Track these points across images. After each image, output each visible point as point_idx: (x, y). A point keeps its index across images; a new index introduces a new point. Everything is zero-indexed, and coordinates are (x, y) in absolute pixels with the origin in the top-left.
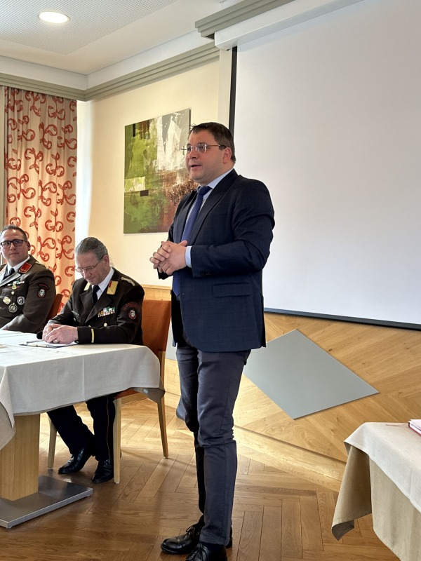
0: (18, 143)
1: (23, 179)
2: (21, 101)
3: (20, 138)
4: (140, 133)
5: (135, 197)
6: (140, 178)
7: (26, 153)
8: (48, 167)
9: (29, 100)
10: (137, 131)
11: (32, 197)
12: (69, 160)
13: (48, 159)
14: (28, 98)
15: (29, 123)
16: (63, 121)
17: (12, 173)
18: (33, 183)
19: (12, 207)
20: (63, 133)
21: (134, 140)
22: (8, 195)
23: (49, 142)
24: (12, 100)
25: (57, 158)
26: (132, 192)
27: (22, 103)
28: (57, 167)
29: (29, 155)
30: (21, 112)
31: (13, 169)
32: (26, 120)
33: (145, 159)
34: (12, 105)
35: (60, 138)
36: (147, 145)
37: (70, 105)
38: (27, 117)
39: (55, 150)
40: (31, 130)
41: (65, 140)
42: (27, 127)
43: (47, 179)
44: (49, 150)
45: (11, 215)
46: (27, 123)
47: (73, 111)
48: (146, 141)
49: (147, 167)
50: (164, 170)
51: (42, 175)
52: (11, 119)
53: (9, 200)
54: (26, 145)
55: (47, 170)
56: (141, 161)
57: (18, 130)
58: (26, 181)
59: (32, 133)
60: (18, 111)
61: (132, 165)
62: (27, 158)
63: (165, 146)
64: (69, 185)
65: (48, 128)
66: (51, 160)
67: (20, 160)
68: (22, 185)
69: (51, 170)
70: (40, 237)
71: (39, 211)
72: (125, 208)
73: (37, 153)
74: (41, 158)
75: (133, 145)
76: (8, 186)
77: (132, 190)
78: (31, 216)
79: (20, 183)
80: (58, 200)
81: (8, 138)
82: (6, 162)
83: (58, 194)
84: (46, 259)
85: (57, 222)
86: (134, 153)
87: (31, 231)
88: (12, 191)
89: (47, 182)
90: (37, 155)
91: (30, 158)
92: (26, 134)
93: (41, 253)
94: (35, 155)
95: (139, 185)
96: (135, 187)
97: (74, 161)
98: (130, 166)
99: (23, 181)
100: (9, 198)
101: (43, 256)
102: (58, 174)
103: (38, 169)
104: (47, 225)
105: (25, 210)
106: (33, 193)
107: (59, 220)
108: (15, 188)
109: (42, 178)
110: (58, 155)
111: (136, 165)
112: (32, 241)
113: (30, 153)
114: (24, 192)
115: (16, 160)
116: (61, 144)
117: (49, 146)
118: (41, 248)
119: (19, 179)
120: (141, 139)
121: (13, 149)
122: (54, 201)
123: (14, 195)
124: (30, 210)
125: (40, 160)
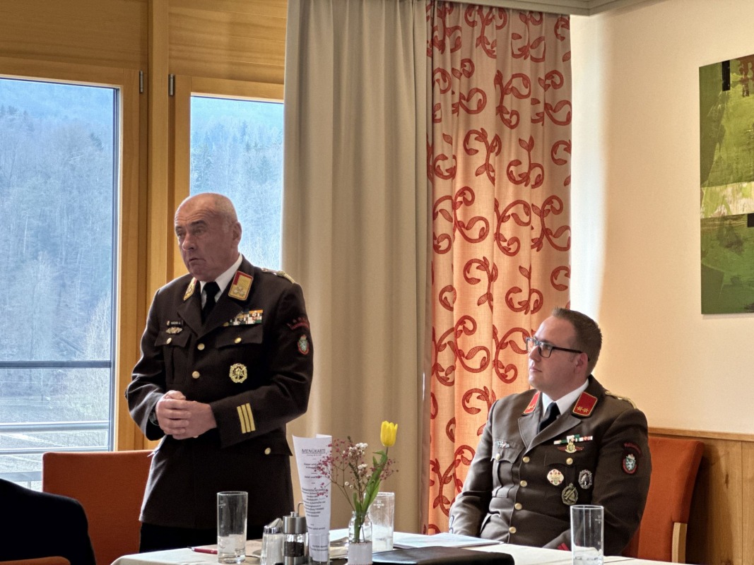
0: (453, 118)
1: (460, 199)
2: (457, 28)
3: (455, 109)
4: (742, 81)
5: (731, 228)
6: (745, 185)
7: (466, 140)
8: (512, 168)
9: (473, 24)
10: (734, 77)
11: (483, 236)
12: (554, 149)
13: (511, 151)
14: (471, 19)
15: (474, 76)
16: (542, 64)
17: (442, 187)
18: (483, 207)
19: (442, 259)
20: (542, 90)
21: (725, 99)
22: (434, 238)
23: (514, 113)
24: (440, 28)
25: (530, 146)
26: (724, 218)
27: (459, 33)
28: (532, 166)
29: (475, 144)
30: (459, 52)
31: (445, 178)
32: (468, 69)
34: (440, 38)
35: (535, 102)
37: (556, 27)
38: (470, 61)
39: (526, 130)
40: (478, 90)
41: (546, 105)
42: (469, 83)
43: (509, 193)
44: (514, 130)
45: (442, 283)
46: (469, 75)
47: (563, 38)
51: (499, 188)
52: (439, 70)
53: (436, 248)
54: (468, 122)
55: (510, 175)
57: (453, 93)
58: (468, 203)
59: (480, 96)
60: (452, 51)
61: (720, 154)
62: (469, 152)
64: (556, 206)
65: (511, 81)
66: (518, 153)
67: (455, 157)
68: (459, 212)
69: (520, 175)
70: (494, 326)
71: (495, 267)
72: (703, 254)
73: (490, 139)
74: (497, 149)
75: (723, 108)
76: (435, 216)
77: (724, 211)
78: (479, 280)
79: (454, 207)
80: (532, 240)
81: (433, 111)
82: (431, 163)
83: (532, 228)
84: (508, 378)
85: (531, 291)
86: (726, 128)
87: (481, 314)
88: (443, 226)
89: (510, 201)
90: (490, 142)
91: (477, 151)
92: (468, 100)
93: (497, 364)
94: (486, 143)
95: (743, 201)
96: (731, 206)
97: (565, 149)
98: (716, 158)
99: (461, 202)
100: (436, 243)
101: (502, 371)
102: (532, 182)
103: (492, 174)
104: (511, 299)
105: (467, 268)
106: (483, 228)
107: (535, 285)
108: (450, 220)
109: (499, 193)
110: (531, 139)
111: (733, 155)
112: (482, 337)
113: (476, 139)
114: (462, 227)
115: (450, 158)
116: (537, 114)
117: (514, 122)
118: (497, 353)
119: (454, 198)
120: (748, 94)
121: (444, 135)
122: (526, 244)
123: (447, 237)
124: (478, 268)
125: (497, 154)
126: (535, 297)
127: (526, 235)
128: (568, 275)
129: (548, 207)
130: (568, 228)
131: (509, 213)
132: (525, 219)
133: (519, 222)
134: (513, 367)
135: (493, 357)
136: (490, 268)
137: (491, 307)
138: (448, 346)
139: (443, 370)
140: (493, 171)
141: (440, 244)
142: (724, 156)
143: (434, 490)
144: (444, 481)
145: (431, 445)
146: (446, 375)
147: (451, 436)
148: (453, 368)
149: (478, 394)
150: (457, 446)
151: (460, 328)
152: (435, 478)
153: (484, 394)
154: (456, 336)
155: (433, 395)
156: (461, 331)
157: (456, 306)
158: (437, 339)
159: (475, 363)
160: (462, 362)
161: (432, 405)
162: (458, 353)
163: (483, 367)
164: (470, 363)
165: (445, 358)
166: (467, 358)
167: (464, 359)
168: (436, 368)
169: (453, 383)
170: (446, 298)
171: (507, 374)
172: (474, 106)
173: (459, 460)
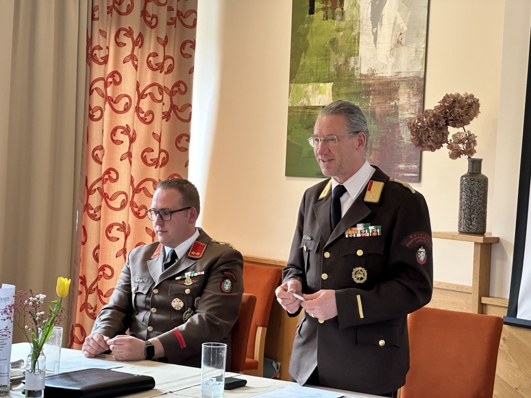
0: (107, 17)
1: (110, 80)
3: (110, 12)
4: (323, 9)
6: (322, 85)
7: (117, 35)
8: (151, 58)
10: (318, 5)
11: (126, 110)
12: (183, 46)
13: (150, 45)
17: (98, 71)
18: (128, 87)
19: (95, 126)
21: (311, 21)
22: (90, 109)
23: (155, 17)
25: (165, 43)
26: (306, 108)
28: (166, 58)
29: (124, 39)
31: (100, 64)
33: (333, 53)
35: (170, 9)
36: (338, 30)
39: (162, 30)
41: (178, 11)
43: (148, 77)
44: (153, 30)
45: (94, 144)
48: (336, 24)
49: (338, 68)
50: (373, 74)
51: (140, 73)
53: (91, 117)
54: (119, 22)
55: (149, 63)
56: (326, 57)
58: (117, 83)
61: (305, 60)
62: (119, 44)
63: (375, 35)
64: (182, 88)
66: (156, 47)
67: (108, 48)
68: (109, 89)
69: (156, 64)
70: (132, 177)
71: (134, 133)
72: (289, 133)
73: (135, 36)
74: (140, 43)
75: (308, 28)
76: (91, 92)
77: (306, 103)
78: (122, 142)
79: (106, 86)
80: (163, 113)
81: (93, 11)
82: (89, 52)
83: (164, 104)
84: (141, 215)
85: (161, 151)
86: (310, 42)
87: (123, 168)
88: (97, 100)
89: (148, 83)
90: (135, 38)
91: (125, 44)
92: (120, 4)
93: (132, 204)
94: (133, 39)
95: (320, 96)
96: (311, 99)
97: (191, 47)
98: (301, 63)
99: (111, 82)
100: (91, 113)
101: (136, 210)
102: (165, 70)
103: (136, 63)
104: (145, 156)
105: (114, 132)
106: (127, 103)
107: (163, 147)
108: (103, 96)
109: (140, 77)
110: (166, 38)
111: (314, 62)
112: (123, 184)
113: (125, 35)
114: (112, 101)
115: (104, 48)
116: (171, 19)
117: (154, 23)
118: (133, 196)
119: (106, 80)
120: (327, 19)
121: (100, 30)
122: (158, 116)
123: (100, 109)
124: (122, 133)
125: (140, 47)
126: (163, 155)
127: (159, 110)
128: (188, 140)
129: (176, 89)
130: (190, 105)
131: (147, 92)
132: (159, 97)
133: (154, 99)
134: (144, 207)
135: (130, 199)
136: (131, 133)
137: (131, 163)
138: (97, 190)
139: (93, 209)
140: (137, 60)
141: (94, 114)
142: (308, 63)
143: (81, 298)
144: (89, 292)
145: (81, 264)
146: (95, 212)
147: (97, 259)
148: (100, 207)
149: (118, 227)
150: (100, 265)
151: (107, 176)
152: (82, 289)
153: (123, 227)
154: (103, 183)
155: (84, 227)
156: (107, 179)
157: (104, 161)
158: (89, 185)
159: (116, 203)
160: (107, 202)
161: (83, 234)
162: (105, 196)
163: (123, 207)
164: (112, 203)
165: (95, 200)
166: (110, 200)
167: (108, 200)
168: (87, 207)
169: (99, 219)
170: (97, 155)
171: (140, 212)
172: (124, 10)
173: (101, 276)
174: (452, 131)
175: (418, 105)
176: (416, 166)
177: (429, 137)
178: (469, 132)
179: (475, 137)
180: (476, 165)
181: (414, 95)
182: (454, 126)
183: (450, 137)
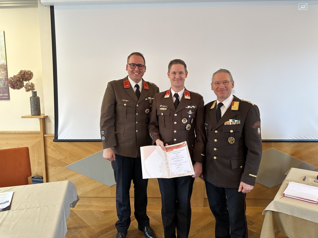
174: (25, 83)
175: (5, 74)
176: (7, 94)
177: (17, 84)
178: (31, 83)
179: (34, 84)
180: (35, 94)
181: (3, 71)
182: (26, 81)
183: (25, 84)
